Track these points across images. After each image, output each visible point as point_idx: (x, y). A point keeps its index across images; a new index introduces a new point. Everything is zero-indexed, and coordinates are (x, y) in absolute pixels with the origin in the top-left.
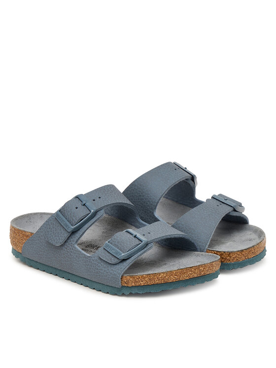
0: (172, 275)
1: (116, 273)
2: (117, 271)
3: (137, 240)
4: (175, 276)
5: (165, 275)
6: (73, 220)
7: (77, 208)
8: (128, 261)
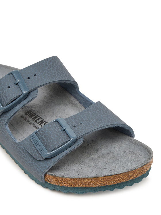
0: (97, 181)
1: (39, 171)
2: (40, 169)
3: (65, 136)
4: (101, 183)
5: (89, 181)
6: (4, 100)
7: (9, 87)
8: (53, 160)
